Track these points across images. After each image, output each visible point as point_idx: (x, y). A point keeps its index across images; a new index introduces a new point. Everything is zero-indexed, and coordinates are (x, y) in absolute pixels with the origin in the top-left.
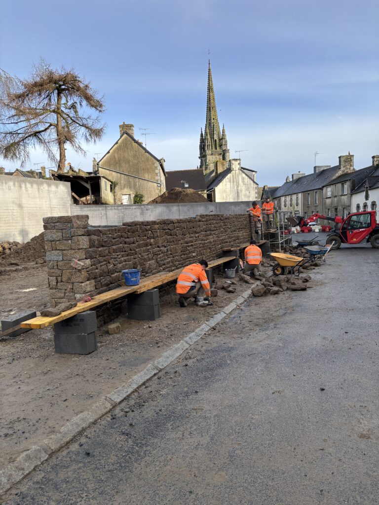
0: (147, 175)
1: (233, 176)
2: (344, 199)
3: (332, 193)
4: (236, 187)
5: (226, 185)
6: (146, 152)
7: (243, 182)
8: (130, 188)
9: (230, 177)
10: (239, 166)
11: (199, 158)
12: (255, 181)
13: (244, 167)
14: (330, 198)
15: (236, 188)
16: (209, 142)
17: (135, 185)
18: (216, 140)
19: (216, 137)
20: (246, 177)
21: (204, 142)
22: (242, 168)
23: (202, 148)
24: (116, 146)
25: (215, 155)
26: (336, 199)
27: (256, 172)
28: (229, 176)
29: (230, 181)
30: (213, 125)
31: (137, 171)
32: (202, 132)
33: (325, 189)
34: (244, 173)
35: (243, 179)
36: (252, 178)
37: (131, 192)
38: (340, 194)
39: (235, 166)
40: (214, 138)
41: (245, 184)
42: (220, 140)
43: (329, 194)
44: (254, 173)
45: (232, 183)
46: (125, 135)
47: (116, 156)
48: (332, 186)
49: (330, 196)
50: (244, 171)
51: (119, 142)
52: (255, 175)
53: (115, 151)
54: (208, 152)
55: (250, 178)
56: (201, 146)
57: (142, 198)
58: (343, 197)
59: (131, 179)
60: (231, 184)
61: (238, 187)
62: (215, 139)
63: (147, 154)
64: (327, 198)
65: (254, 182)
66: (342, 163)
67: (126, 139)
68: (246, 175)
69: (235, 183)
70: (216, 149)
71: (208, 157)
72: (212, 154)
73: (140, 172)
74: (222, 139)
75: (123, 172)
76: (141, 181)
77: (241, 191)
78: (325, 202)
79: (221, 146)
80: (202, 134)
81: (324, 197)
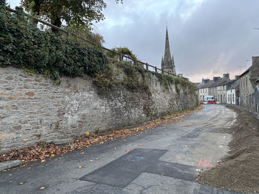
3: (220, 89)
16: (166, 62)
21: (163, 62)
23: (163, 65)
25: (168, 68)
30: (168, 55)
48: (220, 86)
54: (165, 67)
62: (169, 61)
66: (225, 77)
74: (172, 61)
78: (217, 92)
79: (171, 64)
80: (162, 59)
81: (217, 90)
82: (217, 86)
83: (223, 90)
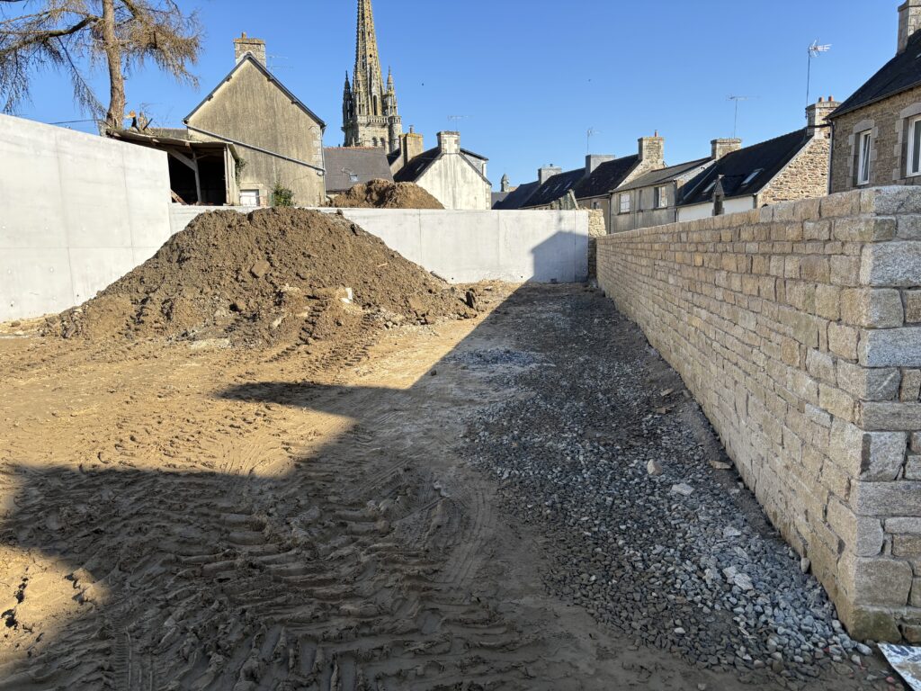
0: (295, 150)
1: (445, 165)
2: (660, 217)
3: (632, 203)
4: (450, 186)
5: (432, 181)
6: (293, 103)
7: (464, 176)
8: (259, 175)
9: (440, 167)
10: (456, 146)
11: (344, 129)
12: (485, 175)
13: (466, 149)
14: (629, 213)
15: (450, 189)
16: (361, 99)
17: (269, 171)
18: (375, 97)
19: (375, 91)
20: (469, 168)
21: (351, 99)
22: (462, 151)
23: (350, 110)
24: (226, 84)
25: (373, 126)
26: (641, 215)
27: (486, 160)
28: (437, 164)
29: (440, 175)
30: (371, 68)
31: (275, 142)
32: (347, 79)
33: (615, 198)
34: (465, 159)
35: (463, 171)
36: (480, 170)
37: (261, 186)
38: (652, 207)
39: (450, 145)
40: (371, 93)
41: (468, 183)
42: (384, 97)
43: (625, 207)
44: (483, 162)
45: (443, 179)
46: (247, 62)
47: (227, 104)
48: (632, 192)
49: (628, 210)
50: (466, 156)
51: (234, 76)
52: (485, 166)
53: (224, 94)
54: (361, 119)
55: (477, 171)
56: (345, 107)
57: (290, 197)
58: (655, 212)
59: (261, 157)
60: (441, 180)
61: (454, 187)
62: (373, 95)
63: (295, 106)
64: (620, 214)
65: (484, 179)
66: (645, 153)
67: (249, 71)
68: (470, 164)
69: (449, 180)
70: (376, 114)
71: (360, 128)
72: (368, 125)
73: (279, 143)
74: (386, 96)
75: (244, 140)
76: (281, 161)
77: (460, 194)
78: (616, 221)
79: (385, 107)
80: (347, 84)
81: (614, 212)
82: (612, 194)
83: (655, 209)
